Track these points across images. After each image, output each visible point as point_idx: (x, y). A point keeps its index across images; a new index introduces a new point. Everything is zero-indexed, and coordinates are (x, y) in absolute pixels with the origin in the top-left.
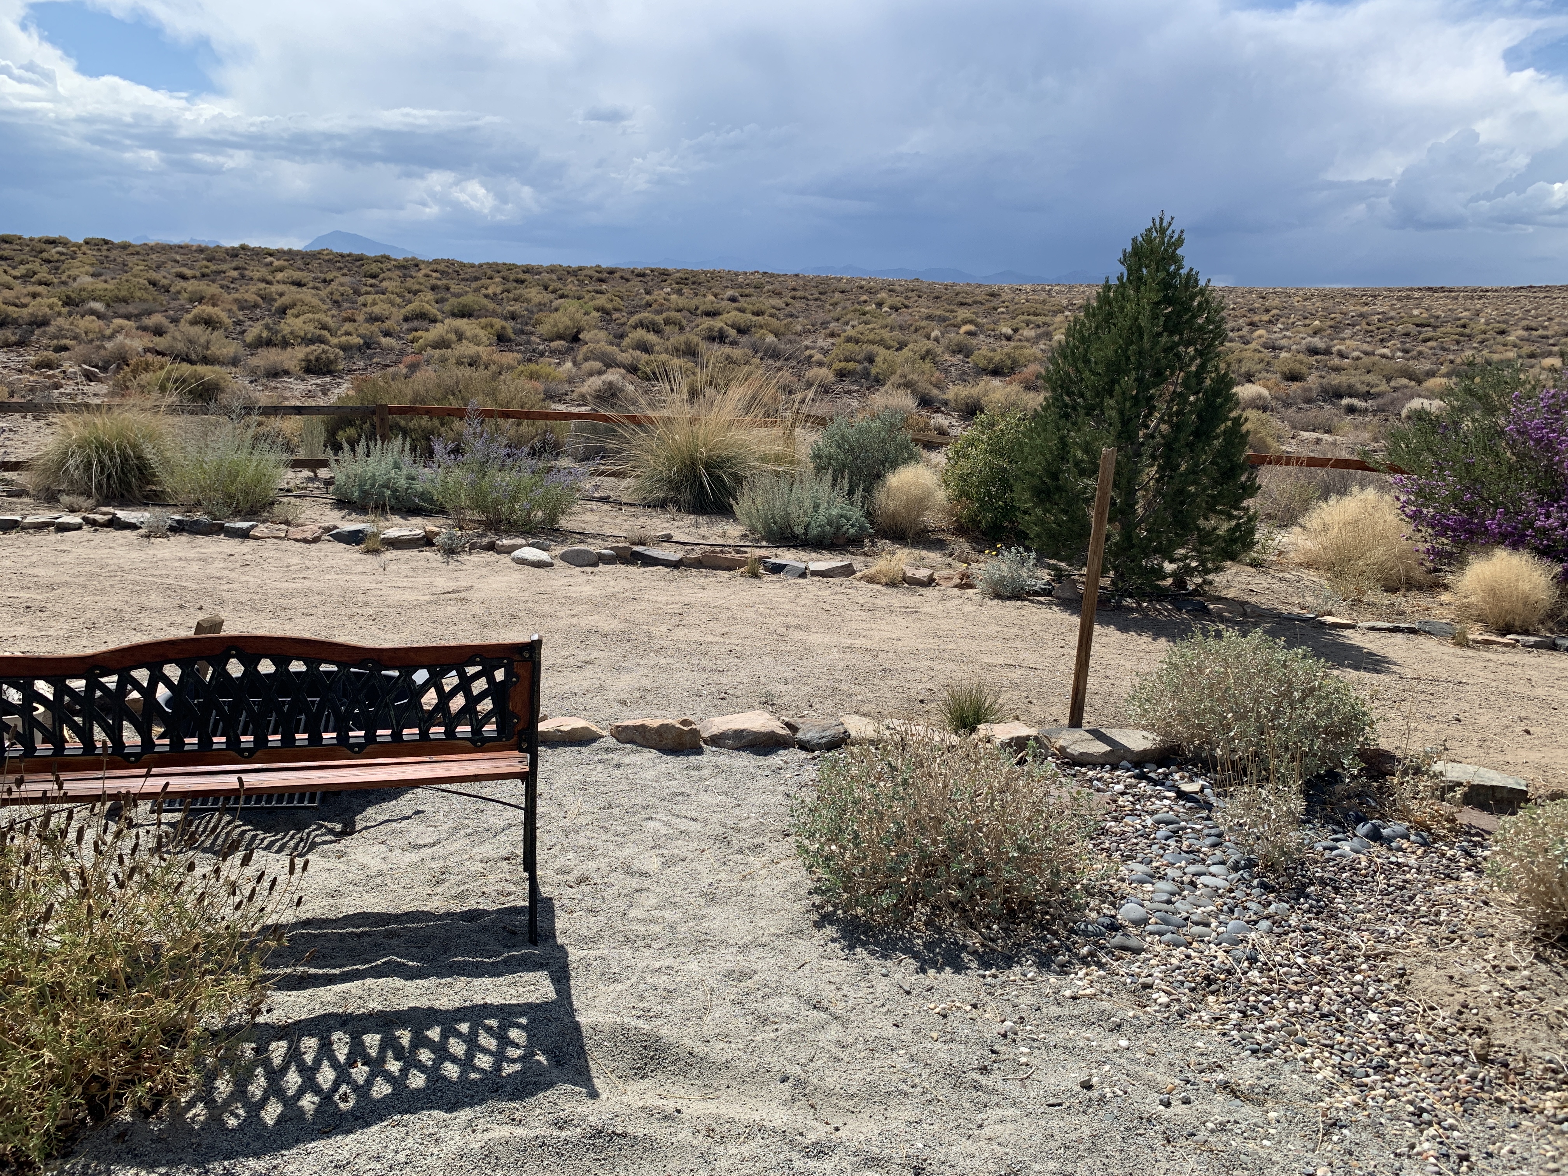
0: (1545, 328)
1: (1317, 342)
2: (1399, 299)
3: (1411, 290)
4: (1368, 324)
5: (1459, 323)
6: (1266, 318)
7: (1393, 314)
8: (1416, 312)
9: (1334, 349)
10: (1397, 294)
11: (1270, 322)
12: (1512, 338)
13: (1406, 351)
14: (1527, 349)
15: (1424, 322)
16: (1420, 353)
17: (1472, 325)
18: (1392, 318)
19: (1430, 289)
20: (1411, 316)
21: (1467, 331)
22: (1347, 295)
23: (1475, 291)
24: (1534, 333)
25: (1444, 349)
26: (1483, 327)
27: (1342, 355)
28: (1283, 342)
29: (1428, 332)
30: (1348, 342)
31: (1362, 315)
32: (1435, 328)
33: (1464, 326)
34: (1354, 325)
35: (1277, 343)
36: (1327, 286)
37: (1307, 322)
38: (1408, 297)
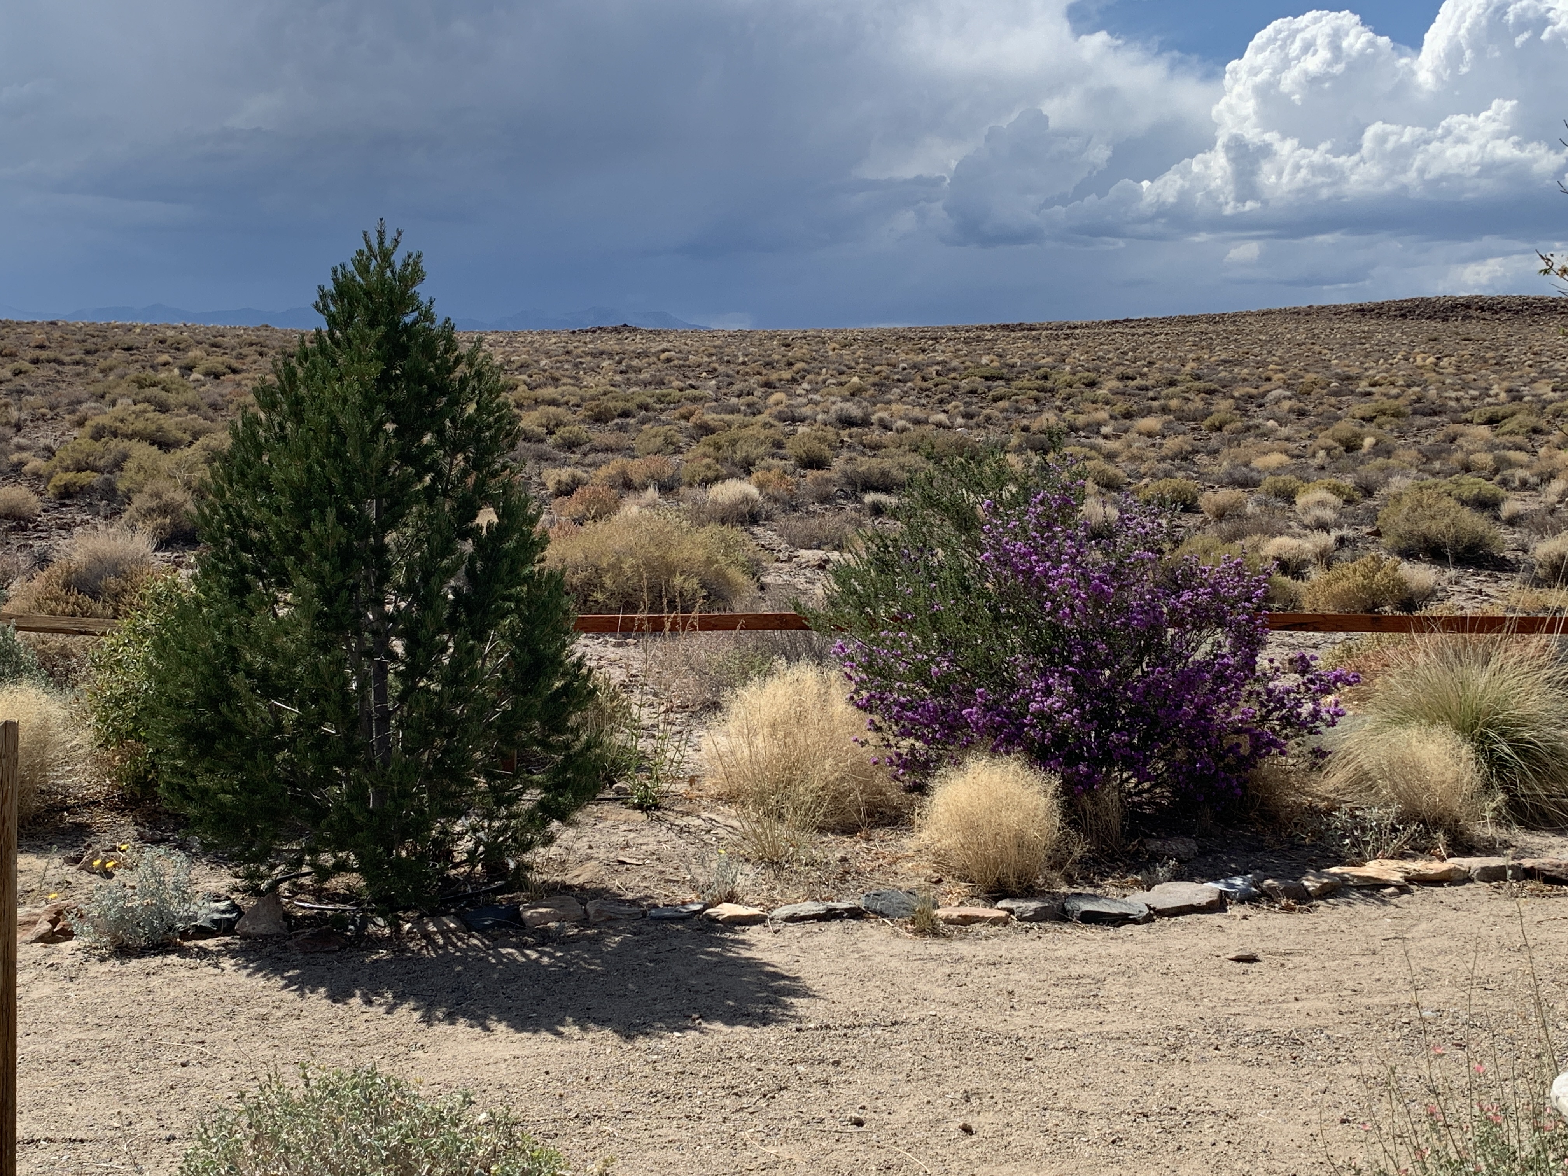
0: (1143, 376)
1: (853, 409)
2: (966, 342)
3: (981, 328)
4: (924, 379)
5: (1039, 373)
6: (787, 375)
7: (955, 363)
8: (985, 360)
9: (874, 418)
10: (964, 335)
11: (794, 380)
12: (1102, 392)
13: (968, 416)
14: (1121, 406)
15: (995, 373)
16: (988, 419)
17: (1055, 376)
18: (955, 370)
19: (1005, 327)
20: (979, 366)
21: (1049, 384)
22: (899, 338)
23: (1060, 327)
24: (1132, 383)
25: (1019, 411)
26: (1068, 378)
27: (885, 426)
28: (807, 411)
29: (1000, 388)
30: (894, 407)
31: (915, 366)
32: (1008, 380)
33: (1045, 377)
34: (905, 382)
35: (798, 412)
36: (875, 327)
37: (843, 378)
38: (978, 339)
